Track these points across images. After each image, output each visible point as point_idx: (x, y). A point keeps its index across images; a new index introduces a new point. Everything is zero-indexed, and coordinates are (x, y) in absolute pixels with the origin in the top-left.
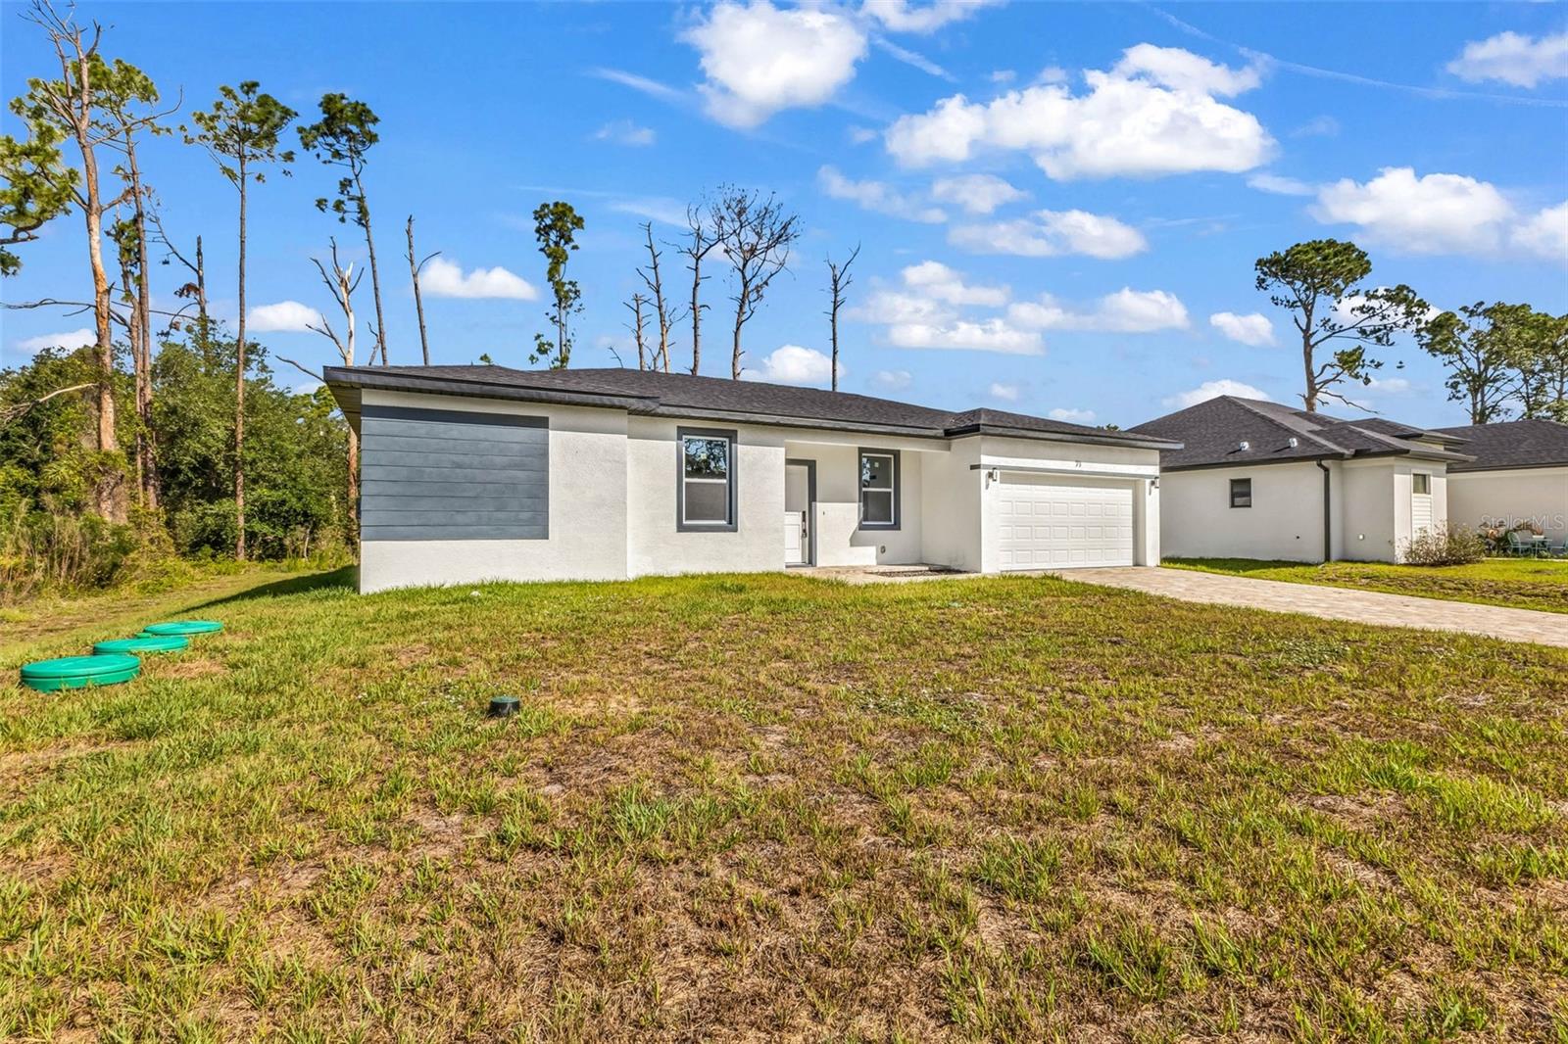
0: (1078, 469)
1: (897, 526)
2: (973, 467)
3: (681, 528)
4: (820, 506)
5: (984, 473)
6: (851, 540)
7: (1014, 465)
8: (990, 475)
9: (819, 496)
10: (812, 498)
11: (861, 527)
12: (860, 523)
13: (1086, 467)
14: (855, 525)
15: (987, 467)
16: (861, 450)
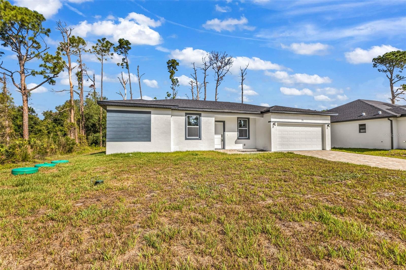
0: (302, 122)
1: (249, 138)
2: (269, 122)
3: (186, 139)
4: (226, 133)
5: (272, 123)
6: (235, 142)
7: (281, 121)
8: (274, 124)
9: (226, 130)
10: (224, 131)
11: (238, 139)
12: (238, 137)
13: (305, 121)
14: (237, 138)
15: (273, 122)
16: (238, 118)
